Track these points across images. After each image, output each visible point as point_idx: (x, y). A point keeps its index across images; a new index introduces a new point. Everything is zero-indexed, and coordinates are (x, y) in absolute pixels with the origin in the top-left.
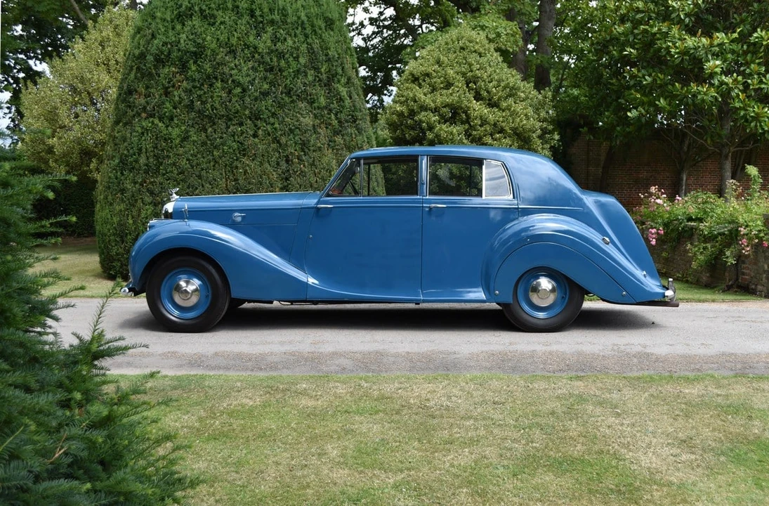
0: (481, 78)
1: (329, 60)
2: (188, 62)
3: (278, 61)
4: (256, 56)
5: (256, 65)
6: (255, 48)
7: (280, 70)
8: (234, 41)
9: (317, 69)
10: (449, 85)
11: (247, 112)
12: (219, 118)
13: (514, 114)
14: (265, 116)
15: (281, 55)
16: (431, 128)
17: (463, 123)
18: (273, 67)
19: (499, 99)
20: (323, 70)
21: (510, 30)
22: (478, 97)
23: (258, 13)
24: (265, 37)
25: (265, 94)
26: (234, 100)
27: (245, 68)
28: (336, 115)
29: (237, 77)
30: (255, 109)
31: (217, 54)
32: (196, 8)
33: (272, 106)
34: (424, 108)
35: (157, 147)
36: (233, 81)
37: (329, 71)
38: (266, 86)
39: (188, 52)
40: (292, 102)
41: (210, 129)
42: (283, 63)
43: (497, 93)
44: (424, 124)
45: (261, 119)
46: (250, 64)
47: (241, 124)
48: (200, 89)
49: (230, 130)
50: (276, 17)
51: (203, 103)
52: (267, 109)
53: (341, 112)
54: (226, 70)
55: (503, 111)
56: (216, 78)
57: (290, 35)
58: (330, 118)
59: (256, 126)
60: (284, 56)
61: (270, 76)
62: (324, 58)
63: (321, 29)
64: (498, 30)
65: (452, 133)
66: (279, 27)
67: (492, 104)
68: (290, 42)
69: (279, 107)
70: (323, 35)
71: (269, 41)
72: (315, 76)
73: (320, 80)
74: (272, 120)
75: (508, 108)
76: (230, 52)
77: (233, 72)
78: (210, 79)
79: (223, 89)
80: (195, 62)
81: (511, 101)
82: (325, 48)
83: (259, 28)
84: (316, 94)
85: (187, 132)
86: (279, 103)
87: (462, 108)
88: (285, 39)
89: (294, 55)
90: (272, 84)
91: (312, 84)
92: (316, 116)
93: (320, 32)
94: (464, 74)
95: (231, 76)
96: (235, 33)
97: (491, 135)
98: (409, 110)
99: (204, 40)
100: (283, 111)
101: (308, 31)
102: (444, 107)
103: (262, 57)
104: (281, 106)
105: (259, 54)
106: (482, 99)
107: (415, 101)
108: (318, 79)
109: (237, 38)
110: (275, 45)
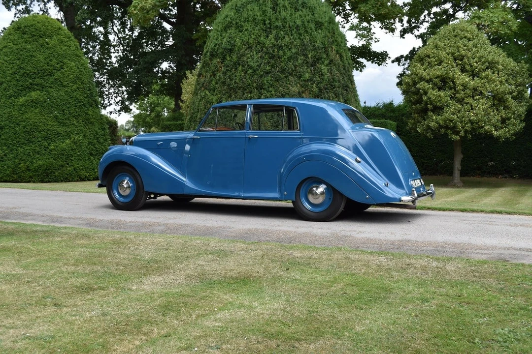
0: (466, 56)
1: (315, 49)
2: (226, 55)
3: (278, 52)
4: (264, 49)
5: (263, 55)
6: (264, 44)
7: (279, 57)
8: (251, 41)
9: (306, 56)
10: (440, 62)
11: (255, 85)
12: (239, 89)
13: (490, 81)
14: (266, 87)
15: (280, 48)
16: (426, 93)
17: (451, 89)
18: (274, 56)
19: (480, 71)
20: (309, 56)
21: (502, 18)
22: (463, 70)
23: (267, 22)
24: (271, 36)
25: (267, 73)
26: (248, 77)
27: (256, 57)
28: (317, 85)
29: (250, 63)
30: (260, 82)
31: (241, 49)
32: (234, 22)
33: (271, 80)
34: (422, 79)
35: (206, 108)
36: (248, 65)
37: (315, 56)
38: (268, 68)
39: (226, 49)
40: (286, 77)
41: (233, 96)
42: (281, 52)
43: (479, 66)
44: (421, 91)
45: (263, 89)
46: (260, 54)
47: (251, 93)
48: (231, 71)
49: (244, 96)
50: (279, 24)
51: (231, 80)
52: (268, 82)
53: (322, 83)
54: (245, 59)
55: (482, 79)
56: (239, 64)
57: (288, 35)
58: (312, 87)
59: (260, 93)
60: (282, 48)
61: (272, 61)
62: (312, 48)
63: (311, 29)
64: (492, 19)
65: (440, 96)
66: (281, 30)
67: (473, 75)
68: (287, 39)
69: (276, 81)
70: (313, 33)
71: (273, 39)
72: (304, 60)
73: (307, 62)
74: (270, 89)
75: (486, 77)
76: (249, 48)
77: (249, 60)
78: (236, 65)
79: (242, 70)
80: (230, 56)
81: (489, 72)
82: (313, 41)
83: (267, 31)
84: (303, 72)
85: (221, 98)
86: (276, 78)
87: (450, 78)
88: (284, 37)
89: (289, 47)
90: (272, 66)
91: (302, 65)
92: (302, 86)
93: (310, 31)
94: (453, 54)
95: (247, 62)
96: (252, 36)
97: (473, 97)
98: (413, 81)
99: (235, 41)
100: (279, 83)
101: (302, 31)
102: (436, 78)
103: (267, 50)
104: (277, 80)
105: (266, 47)
106: (467, 71)
107: (417, 75)
108: (305, 62)
109: (254, 39)
110: (277, 42)
